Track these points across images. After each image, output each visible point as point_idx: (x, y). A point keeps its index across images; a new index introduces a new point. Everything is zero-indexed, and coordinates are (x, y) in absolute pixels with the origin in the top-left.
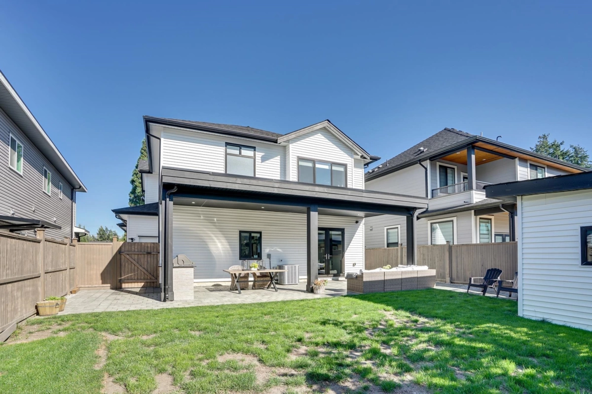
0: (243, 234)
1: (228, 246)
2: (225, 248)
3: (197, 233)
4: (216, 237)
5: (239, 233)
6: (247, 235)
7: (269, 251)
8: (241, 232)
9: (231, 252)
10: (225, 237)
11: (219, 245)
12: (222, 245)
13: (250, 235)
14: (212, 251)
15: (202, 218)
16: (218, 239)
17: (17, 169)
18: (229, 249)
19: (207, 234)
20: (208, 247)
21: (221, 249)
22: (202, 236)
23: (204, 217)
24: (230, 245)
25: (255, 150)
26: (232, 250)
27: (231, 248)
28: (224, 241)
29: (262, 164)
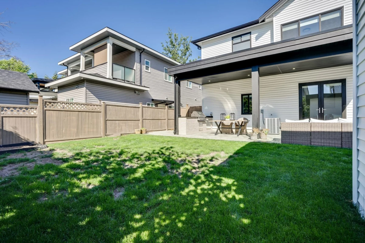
0: (244, 97)
1: (235, 106)
2: (233, 107)
3: (218, 99)
4: (228, 100)
5: (241, 96)
6: (247, 96)
7: (262, 108)
8: (242, 95)
9: (236, 109)
10: (233, 99)
11: (230, 105)
12: (231, 105)
13: (249, 96)
14: (226, 110)
15: (221, 89)
16: (229, 101)
17: (169, 80)
18: (236, 107)
19: (223, 98)
20: (224, 107)
21: (231, 108)
22: (220, 100)
23: (222, 88)
24: (235, 105)
25: (251, 34)
26: (237, 108)
27: (236, 106)
28: (232, 102)
29: (257, 42)
